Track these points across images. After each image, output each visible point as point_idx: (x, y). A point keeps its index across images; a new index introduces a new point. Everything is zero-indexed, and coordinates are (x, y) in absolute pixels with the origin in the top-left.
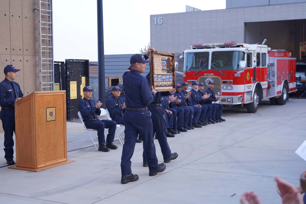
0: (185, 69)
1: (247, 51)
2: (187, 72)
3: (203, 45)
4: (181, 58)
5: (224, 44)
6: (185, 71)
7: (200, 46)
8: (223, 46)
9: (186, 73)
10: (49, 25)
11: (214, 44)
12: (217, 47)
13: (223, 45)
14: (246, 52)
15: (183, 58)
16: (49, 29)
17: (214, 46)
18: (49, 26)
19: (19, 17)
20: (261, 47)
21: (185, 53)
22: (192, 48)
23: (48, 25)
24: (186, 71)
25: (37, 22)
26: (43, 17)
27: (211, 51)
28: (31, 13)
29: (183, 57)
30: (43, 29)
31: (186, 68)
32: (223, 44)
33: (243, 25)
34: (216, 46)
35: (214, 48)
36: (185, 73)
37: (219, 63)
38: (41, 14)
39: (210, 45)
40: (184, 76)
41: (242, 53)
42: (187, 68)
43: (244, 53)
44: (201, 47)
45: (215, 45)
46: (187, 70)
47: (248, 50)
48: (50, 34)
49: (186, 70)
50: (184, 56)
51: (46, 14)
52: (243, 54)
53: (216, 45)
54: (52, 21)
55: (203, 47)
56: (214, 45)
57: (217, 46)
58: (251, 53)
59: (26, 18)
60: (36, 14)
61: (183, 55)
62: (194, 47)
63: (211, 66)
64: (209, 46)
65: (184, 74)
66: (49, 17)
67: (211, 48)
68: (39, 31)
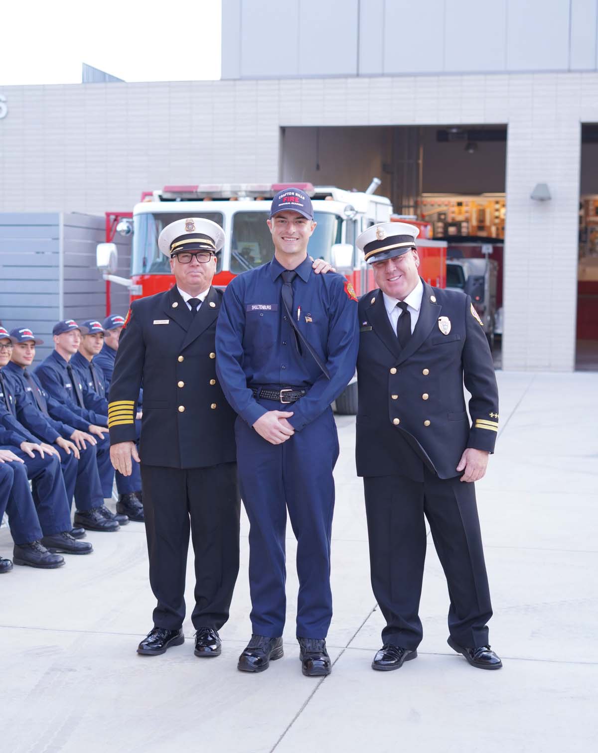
0: (136, 269)
1: (350, 213)
2: (146, 277)
3: (199, 190)
4: (123, 231)
5: (273, 186)
6: (137, 275)
7: (191, 192)
8: (268, 196)
9: (142, 281)
11: (240, 187)
12: (247, 196)
13: (271, 191)
14: (344, 217)
15: (130, 232)
17: (235, 193)
20: (376, 203)
21: (135, 213)
22: (157, 199)
24: (142, 276)
27: (228, 209)
29: (128, 227)
31: (141, 264)
32: (268, 189)
33: (276, 135)
34: (244, 194)
35: (236, 199)
36: (138, 283)
37: (251, 250)
39: (226, 189)
40: (134, 293)
41: (333, 217)
42: (144, 265)
43: (339, 219)
44: (194, 196)
45: (240, 191)
46: (144, 271)
47: (352, 209)
49: (141, 272)
50: (131, 223)
52: (336, 222)
53: (246, 191)
55: (201, 197)
56: (238, 189)
57: (248, 194)
58: (355, 222)
61: (127, 222)
62: (165, 196)
63: (233, 258)
64: (220, 192)
65: (137, 287)
67: (228, 199)
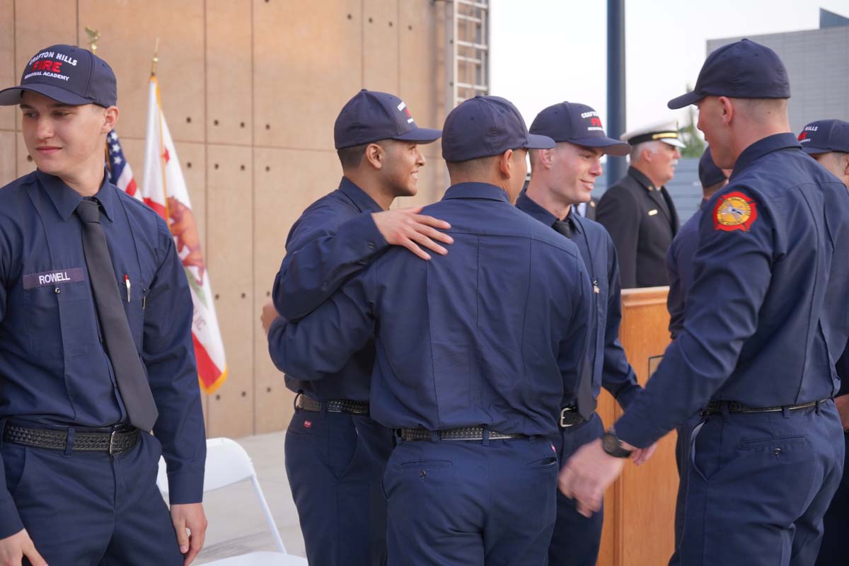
10: (478, 54)
16: (478, 67)
18: (478, 57)
19: (391, 24)
23: (474, 53)
25: (441, 43)
26: (463, 25)
28: (425, 12)
30: (462, 66)
38: (457, 16)
48: (479, 83)
51: (471, 14)
54: (487, 42)
59: (410, 28)
60: (441, 14)
66: (479, 26)
68: (448, 74)
